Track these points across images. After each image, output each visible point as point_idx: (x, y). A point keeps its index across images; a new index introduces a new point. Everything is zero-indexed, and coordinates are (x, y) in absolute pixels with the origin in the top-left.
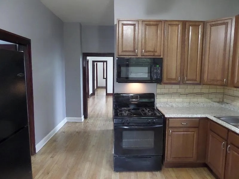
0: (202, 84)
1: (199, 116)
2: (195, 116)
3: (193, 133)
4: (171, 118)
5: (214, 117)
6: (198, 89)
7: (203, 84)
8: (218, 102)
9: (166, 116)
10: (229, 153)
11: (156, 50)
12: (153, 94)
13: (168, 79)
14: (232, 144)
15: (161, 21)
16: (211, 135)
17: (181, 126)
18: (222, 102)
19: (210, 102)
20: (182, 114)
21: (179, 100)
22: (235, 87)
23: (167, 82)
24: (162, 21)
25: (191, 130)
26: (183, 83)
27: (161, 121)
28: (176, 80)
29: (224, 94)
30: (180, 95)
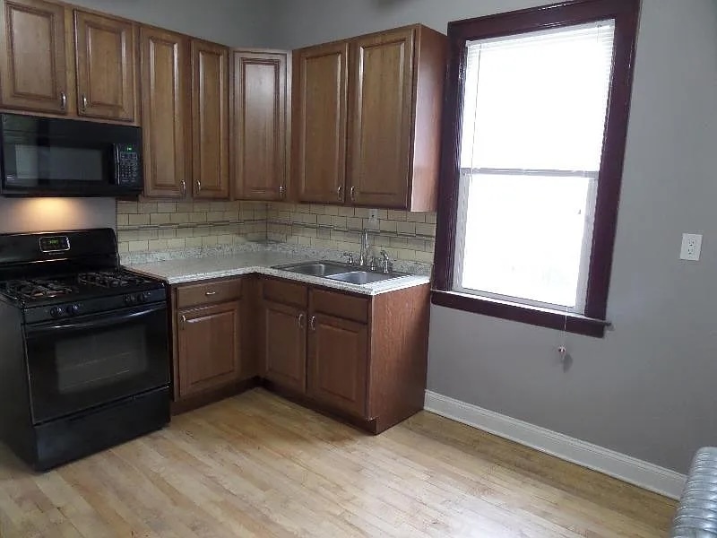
0: (232, 199)
1: (240, 271)
2: (234, 272)
3: (231, 313)
4: (181, 284)
5: (273, 268)
6: (216, 212)
7: (236, 200)
8: (258, 242)
9: (172, 280)
10: (314, 332)
11: (120, 104)
12: (110, 230)
13: (157, 186)
14: (317, 311)
15: (126, 23)
16: (268, 311)
17: (206, 300)
18: (264, 241)
19: (243, 244)
20: (205, 272)
21: (176, 242)
22: (303, 202)
23: (156, 193)
24: (131, 24)
25: (229, 305)
26: (192, 196)
27: (162, 294)
28: (177, 190)
29: (266, 221)
30: (179, 228)
